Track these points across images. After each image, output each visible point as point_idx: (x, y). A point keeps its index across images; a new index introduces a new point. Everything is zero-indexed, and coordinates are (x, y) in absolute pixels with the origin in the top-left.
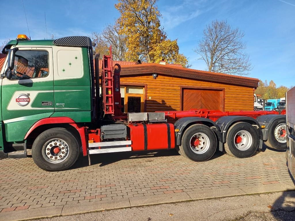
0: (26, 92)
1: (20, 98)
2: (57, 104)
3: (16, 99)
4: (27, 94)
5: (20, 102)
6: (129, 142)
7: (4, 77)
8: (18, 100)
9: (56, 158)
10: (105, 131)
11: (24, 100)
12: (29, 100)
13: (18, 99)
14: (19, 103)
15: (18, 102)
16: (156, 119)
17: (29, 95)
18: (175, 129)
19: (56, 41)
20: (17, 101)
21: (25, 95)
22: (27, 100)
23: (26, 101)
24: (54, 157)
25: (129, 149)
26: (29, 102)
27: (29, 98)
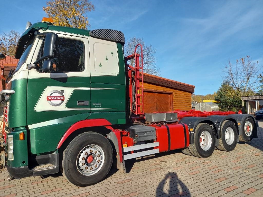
0: (60, 89)
1: (51, 96)
2: (94, 104)
3: (48, 97)
4: (61, 91)
5: (51, 101)
6: (157, 144)
7: (31, 68)
8: (50, 99)
9: (91, 169)
10: (138, 133)
11: (56, 98)
12: (63, 98)
13: (50, 97)
14: (51, 102)
15: (50, 100)
16: (172, 119)
17: (63, 92)
19: (93, 32)
20: (48, 99)
21: (58, 92)
22: (61, 98)
23: (60, 100)
24: (89, 168)
25: (157, 151)
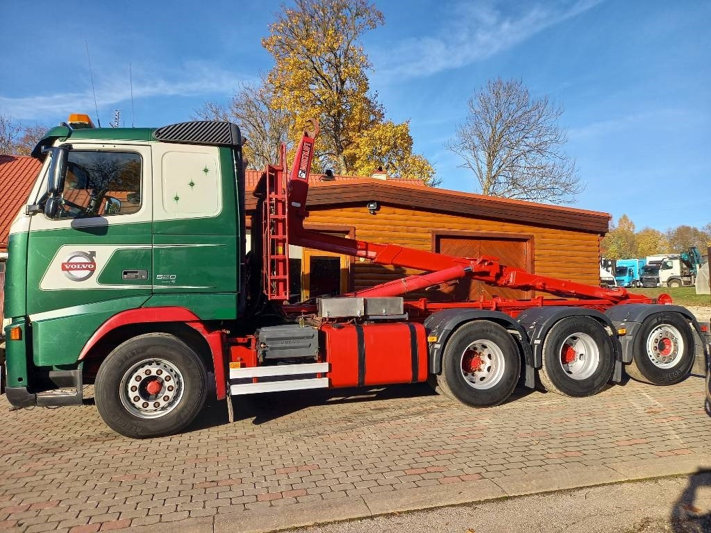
0: (87, 248)
1: (70, 261)
2: (160, 277)
3: (63, 265)
4: (89, 253)
5: (71, 272)
6: (323, 367)
7: (35, 212)
8: (67, 267)
9: (157, 405)
10: (268, 339)
11: (80, 266)
12: (93, 266)
13: (68, 263)
14: (70, 274)
15: (68, 270)
16: (384, 311)
17: (93, 254)
18: (427, 336)
19: (160, 132)
20: (64, 268)
21: (85, 254)
22: (89, 267)
23: (87, 269)
24: (151, 404)
25: (323, 383)
26: (93, 271)
27: (93, 263)
